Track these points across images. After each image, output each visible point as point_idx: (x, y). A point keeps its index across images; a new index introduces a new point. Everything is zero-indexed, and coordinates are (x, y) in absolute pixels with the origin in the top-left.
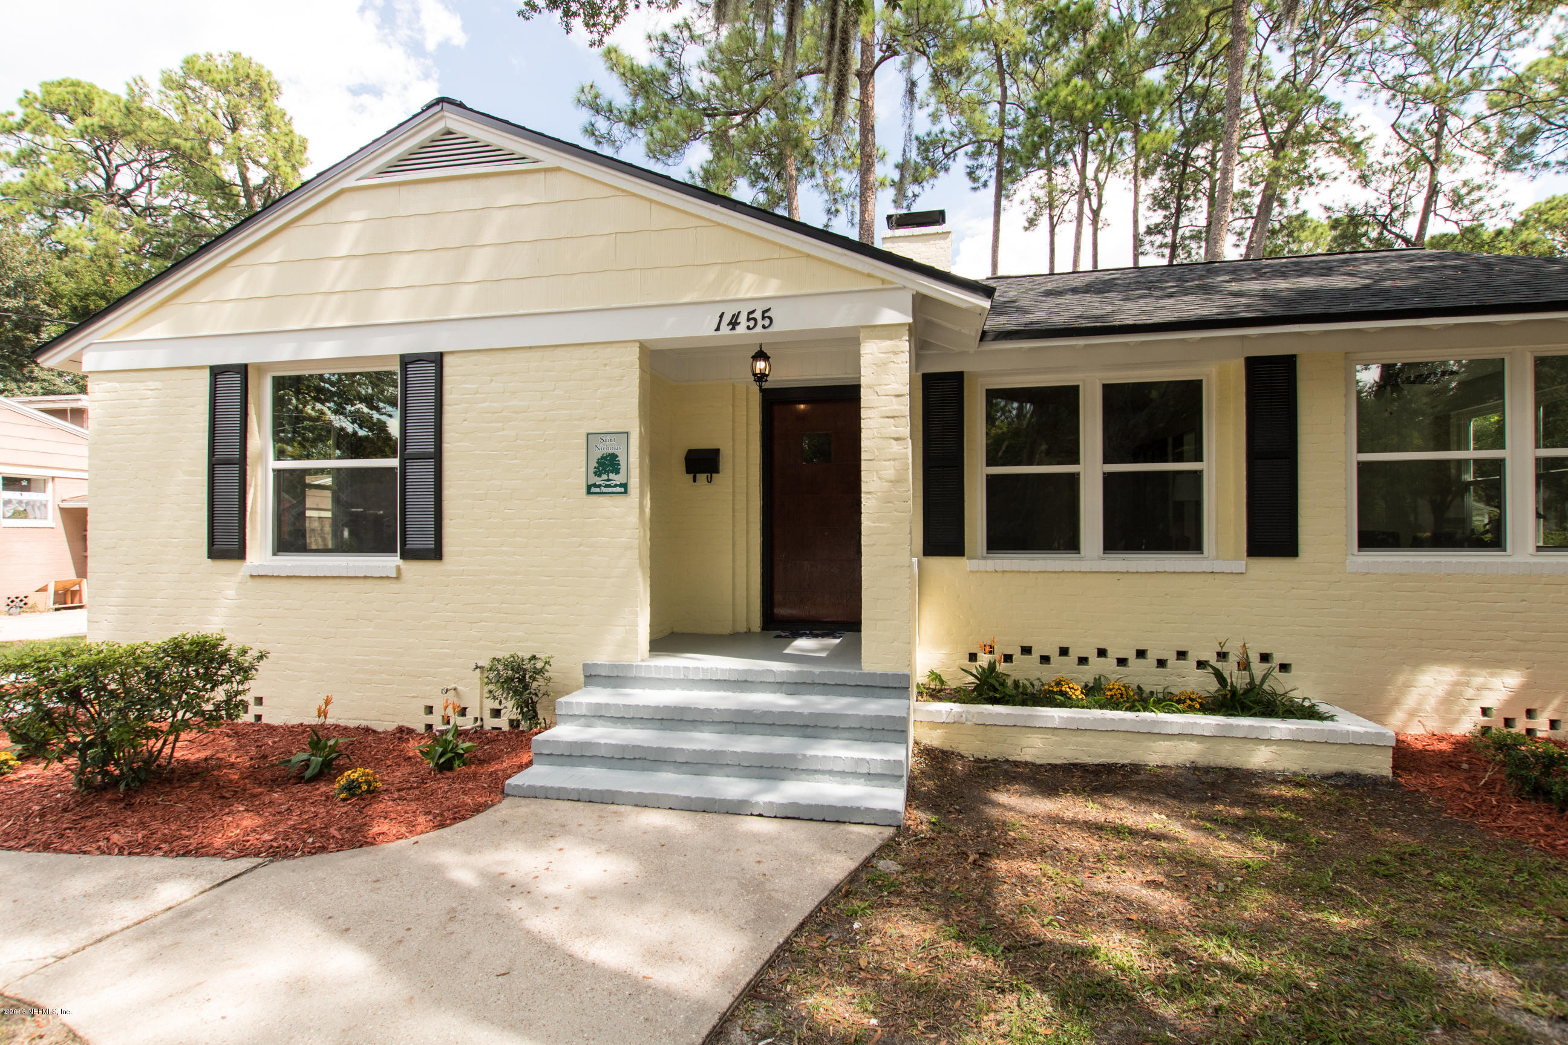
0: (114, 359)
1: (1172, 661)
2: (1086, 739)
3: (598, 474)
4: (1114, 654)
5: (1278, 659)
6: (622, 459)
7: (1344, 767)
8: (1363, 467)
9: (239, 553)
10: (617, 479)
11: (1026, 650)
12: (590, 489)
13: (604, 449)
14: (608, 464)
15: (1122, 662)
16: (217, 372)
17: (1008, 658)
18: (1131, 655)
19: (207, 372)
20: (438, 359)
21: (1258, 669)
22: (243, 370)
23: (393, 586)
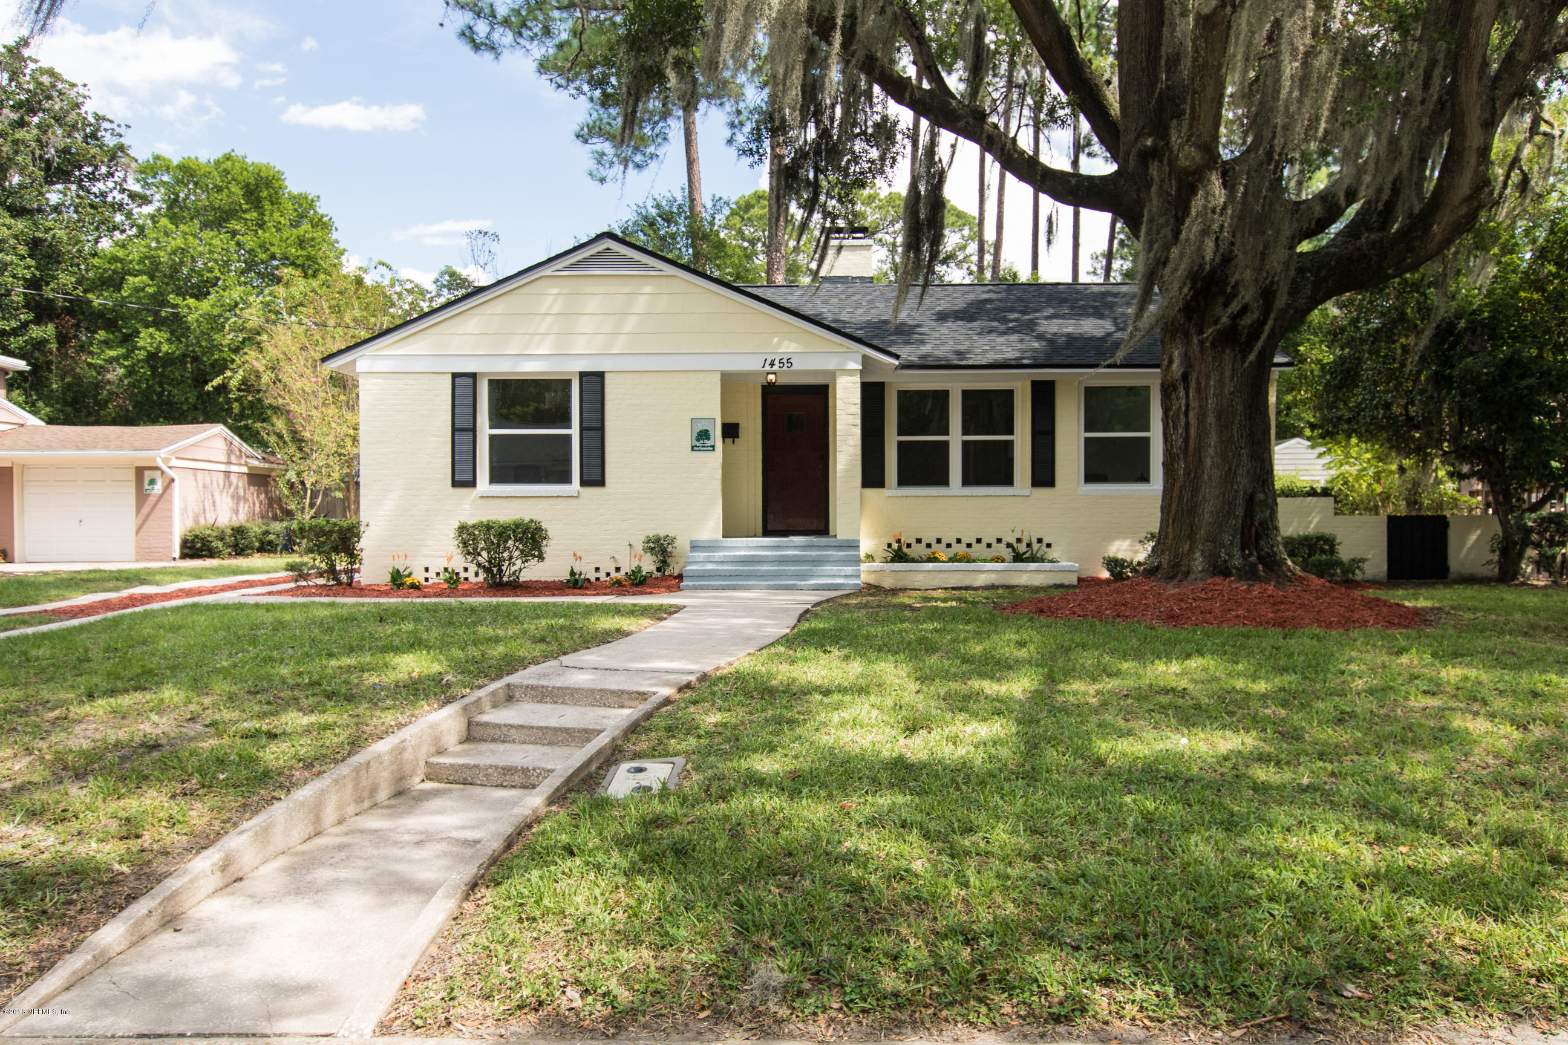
0: (382, 366)
1: (994, 544)
2: (945, 575)
3: (698, 440)
4: (965, 541)
5: (1045, 541)
6: (711, 432)
7: (1058, 582)
8: (1087, 440)
9: (472, 484)
10: (708, 443)
11: (919, 541)
12: (693, 448)
13: (701, 427)
14: (704, 435)
15: (969, 545)
16: (455, 376)
17: (909, 546)
18: (973, 542)
19: (450, 377)
20: (600, 375)
21: (1036, 546)
22: (473, 376)
23: (575, 501)
